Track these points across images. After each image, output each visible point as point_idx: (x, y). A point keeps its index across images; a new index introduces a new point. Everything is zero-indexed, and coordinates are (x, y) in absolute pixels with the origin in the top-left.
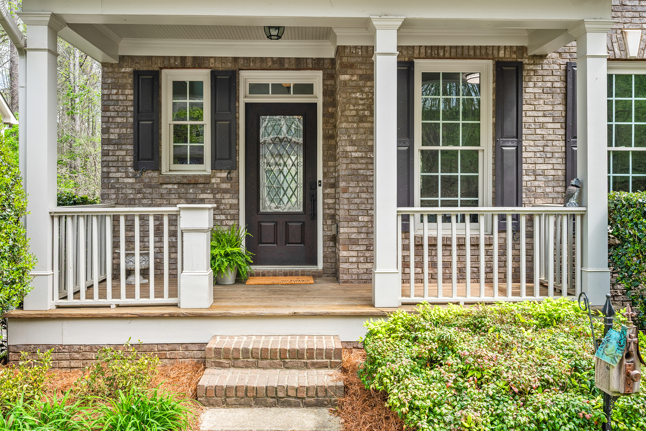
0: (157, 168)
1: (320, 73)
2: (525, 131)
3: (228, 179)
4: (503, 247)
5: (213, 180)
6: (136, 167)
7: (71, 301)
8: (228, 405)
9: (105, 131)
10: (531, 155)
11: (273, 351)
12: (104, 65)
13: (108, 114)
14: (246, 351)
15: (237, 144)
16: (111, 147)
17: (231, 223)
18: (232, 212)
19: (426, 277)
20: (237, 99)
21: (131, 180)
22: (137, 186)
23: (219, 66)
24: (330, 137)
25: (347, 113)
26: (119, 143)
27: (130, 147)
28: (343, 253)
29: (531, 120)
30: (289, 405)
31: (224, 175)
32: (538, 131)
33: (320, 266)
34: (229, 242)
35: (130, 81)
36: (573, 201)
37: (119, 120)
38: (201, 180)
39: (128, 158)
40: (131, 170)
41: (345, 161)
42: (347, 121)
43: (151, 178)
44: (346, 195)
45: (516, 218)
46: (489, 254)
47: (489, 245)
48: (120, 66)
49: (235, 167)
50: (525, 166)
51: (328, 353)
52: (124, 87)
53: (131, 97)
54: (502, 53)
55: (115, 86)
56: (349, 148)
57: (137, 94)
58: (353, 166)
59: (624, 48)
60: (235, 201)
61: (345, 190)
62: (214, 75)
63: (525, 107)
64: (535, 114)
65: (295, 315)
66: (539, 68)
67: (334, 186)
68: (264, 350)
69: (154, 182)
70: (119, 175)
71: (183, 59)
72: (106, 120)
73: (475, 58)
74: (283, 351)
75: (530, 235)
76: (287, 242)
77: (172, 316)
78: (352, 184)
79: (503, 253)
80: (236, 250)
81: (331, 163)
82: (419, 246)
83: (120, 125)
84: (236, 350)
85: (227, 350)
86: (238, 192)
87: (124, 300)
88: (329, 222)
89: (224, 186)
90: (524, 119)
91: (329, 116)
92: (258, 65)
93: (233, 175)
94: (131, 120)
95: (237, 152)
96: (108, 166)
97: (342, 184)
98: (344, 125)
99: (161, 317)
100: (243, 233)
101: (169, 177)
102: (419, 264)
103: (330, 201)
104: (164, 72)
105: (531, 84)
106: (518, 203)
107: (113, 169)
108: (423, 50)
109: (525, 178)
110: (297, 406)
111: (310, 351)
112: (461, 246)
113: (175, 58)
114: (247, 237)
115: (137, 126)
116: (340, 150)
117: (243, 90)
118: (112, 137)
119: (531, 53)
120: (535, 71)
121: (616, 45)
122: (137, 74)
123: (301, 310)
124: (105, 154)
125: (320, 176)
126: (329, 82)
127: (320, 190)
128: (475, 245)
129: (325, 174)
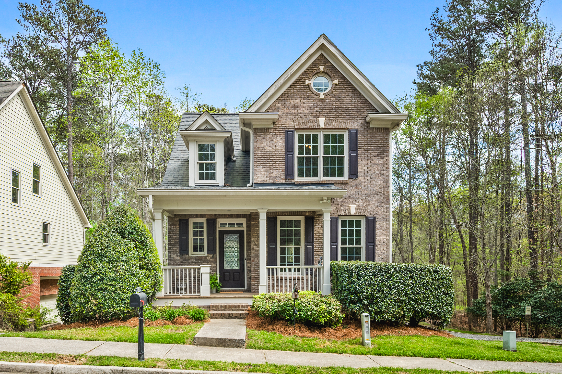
0: (188, 253)
1: (246, 219)
2: (315, 240)
3: (213, 257)
4: (307, 280)
5: (208, 258)
6: (180, 253)
7: (168, 294)
8: (217, 318)
9: (169, 241)
10: (317, 248)
11: (229, 306)
12: (169, 217)
13: (170, 235)
14: (221, 306)
15: (216, 245)
16: (171, 246)
17: (214, 273)
18: (214, 269)
19: (279, 290)
20: (216, 229)
21: (179, 258)
22: (181, 260)
23: (210, 217)
24: (249, 242)
25: (254, 235)
26: (174, 245)
27: (178, 246)
28: (253, 282)
29: (317, 237)
30: (233, 318)
31: (211, 256)
32: (320, 240)
33: (246, 288)
34: (214, 279)
35: (178, 223)
36: (320, 264)
37: (174, 237)
38: (203, 258)
39: (177, 250)
40: (178, 254)
41: (253, 251)
42: (254, 238)
43: (186, 257)
44: (253, 263)
45: (311, 269)
46: (303, 282)
47: (303, 279)
48: (174, 218)
49: (215, 253)
50: (315, 252)
51: (244, 307)
52: (176, 225)
53: (179, 229)
54: (307, 214)
55: (173, 225)
56: (254, 247)
57: (180, 228)
58: (256, 253)
59: (349, 212)
60: (215, 265)
61: (253, 261)
62: (208, 221)
63: (315, 232)
64: (319, 234)
65: (235, 297)
66: (320, 219)
67: (250, 259)
68: (226, 306)
69: (187, 258)
70: (174, 256)
71: (197, 215)
72: (169, 237)
73: (298, 215)
74: (231, 306)
75: (316, 276)
76: (234, 280)
77: (199, 298)
78: (256, 259)
79: (307, 283)
80: (216, 281)
81: (249, 252)
82: (277, 280)
83: (175, 239)
84: (218, 306)
85: (216, 306)
86: (216, 262)
87: (184, 294)
88: (249, 272)
89: (211, 260)
90: (315, 236)
91: (248, 235)
92: (223, 217)
93: (215, 256)
94: (178, 237)
95: (216, 248)
96: (170, 253)
97: (252, 259)
98: (253, 239)
99: (196, 298)
100: (218, 276)
101: (192, 257)
102: (277, 286)
103: (249, 265)
104: (190, 219)
105: (317, 224)
106: (313, 264)
107: (172, 254)
108: (280, 213)
109: (315, 256)
110: (235, 318)
111: (239, 306)
112: (290, 280)
113: (194, 215)
114: (220, 278)
115: (180, 239)
116: (252, 247)
117: (218, 225)
118: (172, 243)
119: (317, 214)
120: (319, 220)
121: (347, 211)
122: (180, 221)
123: (237, 296)
124: (169, 249)
125: (245, 256)
126: (248, 223)
127: (245, 261)
128: (299, 280)
129: (247, 256)
